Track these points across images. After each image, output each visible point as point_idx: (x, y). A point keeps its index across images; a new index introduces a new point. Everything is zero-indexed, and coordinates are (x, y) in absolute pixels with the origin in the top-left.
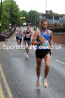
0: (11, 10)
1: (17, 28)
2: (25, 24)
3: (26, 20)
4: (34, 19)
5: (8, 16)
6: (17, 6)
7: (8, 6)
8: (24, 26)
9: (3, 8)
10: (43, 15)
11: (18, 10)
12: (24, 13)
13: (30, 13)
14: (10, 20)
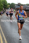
0: (4, 3)
1: (6, 10)
2: (9, 8)
3: (10, 7)
4: (13, 6)
5: (3, 5)
6: (6, 1)
7: (3, 1)
8: (9, 9)
9: (1, 2)
10: (17, 5)
11: (7, 3)
12: (9, 4)
13: (11, 4)
14: (4, 7)
